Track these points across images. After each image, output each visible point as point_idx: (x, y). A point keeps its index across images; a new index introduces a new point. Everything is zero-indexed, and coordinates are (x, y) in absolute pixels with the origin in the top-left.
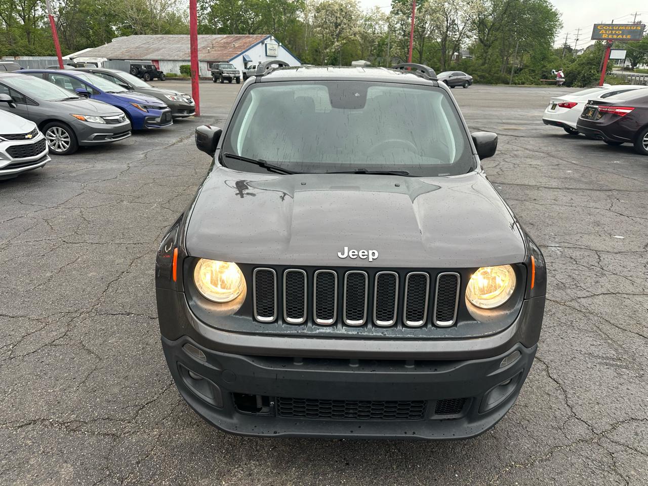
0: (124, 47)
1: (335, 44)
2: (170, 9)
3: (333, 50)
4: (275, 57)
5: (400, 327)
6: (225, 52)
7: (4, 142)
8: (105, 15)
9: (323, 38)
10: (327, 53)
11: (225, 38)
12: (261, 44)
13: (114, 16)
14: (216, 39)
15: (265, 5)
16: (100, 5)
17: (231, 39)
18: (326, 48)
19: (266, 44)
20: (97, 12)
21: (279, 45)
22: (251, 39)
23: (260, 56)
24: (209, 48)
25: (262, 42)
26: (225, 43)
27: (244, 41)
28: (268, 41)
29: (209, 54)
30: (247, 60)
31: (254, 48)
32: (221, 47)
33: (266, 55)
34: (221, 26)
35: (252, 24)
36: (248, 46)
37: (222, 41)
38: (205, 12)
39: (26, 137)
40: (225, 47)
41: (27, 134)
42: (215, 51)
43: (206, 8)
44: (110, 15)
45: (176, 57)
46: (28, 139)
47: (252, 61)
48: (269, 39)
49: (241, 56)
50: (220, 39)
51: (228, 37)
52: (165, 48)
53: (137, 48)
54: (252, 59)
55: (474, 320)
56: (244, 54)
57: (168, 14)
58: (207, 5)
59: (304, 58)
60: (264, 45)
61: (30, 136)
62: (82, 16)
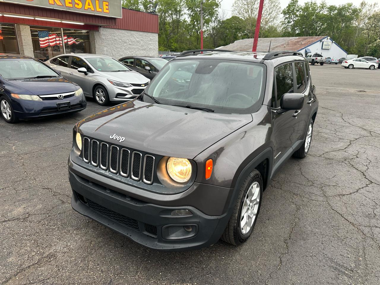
0: (239, 45)
1: (377, 41)
2: (270, 24)
3: (375, 45)
4: (328, 49)
5: (129, 178)
6: (294, 47)
7: (131, 87)
8: (235, 29)
9: (369, 37)
10: (370, 47)
11: (297, 39)
12: (320, 42)
13: (239, 30)
14: (291, 39)
15: (329, 18)
16: (234, 24)
17: (301, 39)
18: (369, 44)
19: (323, 42)
20: (231, 28)
21: (333, 42)
22: (313, 39)
23: (317, 49)
24: (285, 45)
25: (321, 41)
26: (296, 42)
27: (309, 40)
28: (325, 40)
29: (284, 48)
30: (308, 51)
31: (315, 44)
32: (293, 44)
33: (322, 49)
34: (298, 32)
35: (319, 30)
36: (310, 43)
37: (295, 41)
38: (290, 24)
39: (142, 85)
40: (295, 44)
41: (142, 84)
42: (289, 46)
43: (290, 22)
44: (238, 28)
45: (265, 50)
46: (142, 86)
47: (311, 52)
48: (326, 38)
49: (304, 49)
50: (294, 40)
51: (299, 38)
52: (260, 45)
53: (246, 45)
54: (311, 51)
55: (162, 184)
56: (306, 48)
57: (269, 27)
58: (292, 20)
59: (351, 50)
60: (322, 43)
61: (143, 85)
62: (224, 30)
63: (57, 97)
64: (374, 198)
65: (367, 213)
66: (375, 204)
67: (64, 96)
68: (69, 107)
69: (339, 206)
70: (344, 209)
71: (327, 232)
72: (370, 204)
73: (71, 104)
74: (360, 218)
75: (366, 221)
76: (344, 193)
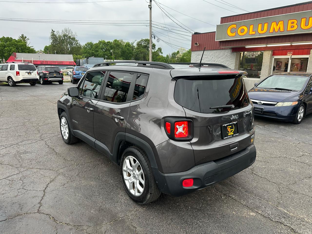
63: (257, 103)
64: (28, 192)
65: (26, 178)
66: (24, 188)
67: (263, 103)
68: (262, 112)
69: (47, 173)
70: (42, 173)
71: (40, 159)
72: (28, 185)
73: (264, 110)
74: (29, 173)
75: (25, 174)
76: (52, 183)
